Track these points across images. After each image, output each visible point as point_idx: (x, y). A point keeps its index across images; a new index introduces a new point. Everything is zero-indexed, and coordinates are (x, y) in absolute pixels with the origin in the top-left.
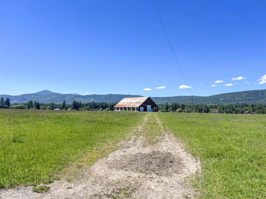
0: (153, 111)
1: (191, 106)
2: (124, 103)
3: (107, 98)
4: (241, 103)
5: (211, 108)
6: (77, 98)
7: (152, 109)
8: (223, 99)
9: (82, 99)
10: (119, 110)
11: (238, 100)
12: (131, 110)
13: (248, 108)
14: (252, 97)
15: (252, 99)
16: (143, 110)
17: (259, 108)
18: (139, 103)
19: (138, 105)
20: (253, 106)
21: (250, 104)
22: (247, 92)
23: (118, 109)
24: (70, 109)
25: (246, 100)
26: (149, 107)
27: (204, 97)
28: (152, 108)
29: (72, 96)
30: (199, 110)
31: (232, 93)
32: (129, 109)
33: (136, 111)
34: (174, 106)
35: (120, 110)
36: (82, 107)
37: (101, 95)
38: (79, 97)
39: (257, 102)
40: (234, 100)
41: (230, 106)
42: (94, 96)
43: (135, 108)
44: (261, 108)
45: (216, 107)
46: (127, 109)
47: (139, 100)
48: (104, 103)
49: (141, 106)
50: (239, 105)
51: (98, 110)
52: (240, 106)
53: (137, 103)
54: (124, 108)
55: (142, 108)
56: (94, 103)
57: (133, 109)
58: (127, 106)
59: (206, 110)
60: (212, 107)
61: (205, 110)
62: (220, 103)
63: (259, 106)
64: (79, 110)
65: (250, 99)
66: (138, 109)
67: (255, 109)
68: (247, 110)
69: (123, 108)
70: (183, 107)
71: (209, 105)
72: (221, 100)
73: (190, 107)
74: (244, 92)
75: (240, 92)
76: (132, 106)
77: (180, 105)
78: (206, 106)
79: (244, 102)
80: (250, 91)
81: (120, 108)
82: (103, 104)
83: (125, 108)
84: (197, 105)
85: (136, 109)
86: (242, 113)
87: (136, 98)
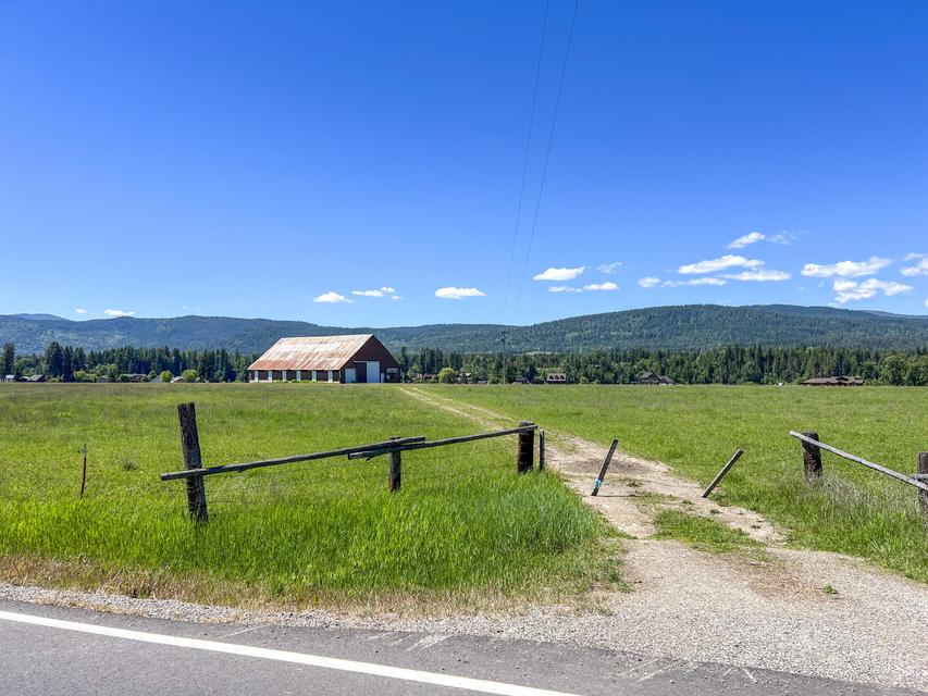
0: (386, 381)
1: (482, 358)
2: (287, 354)
3: (174, 332)
4: (628, 346)
5: (541, 363)
6: (49, 332)
7: (383, 375)
8: (577, 334)
9: (72, 336)
10: (266, 378)
11: (618, 337)
12: (314, 380)
13: (647, 362)
14: (657, 329)
15: (659, 333)
16: (354, 379)
17: (678, 363)
18: (341, 356)
19: (336, 364)
20: (661, 356)
21: (653, 351)
22: (644, 312)
23: (263, 374)
24: (36, 377)
25: (641, 336)
26: (373, 367)
27: (519, 329)
28: (383, 370)
29: (30, 325)
30: (508, 370)
31: (601, 316)
32: (306, 375)
33: (330, 381)
34: (428, 359)
35: (270, 379)
36: (84, 368)
37: (152, 320)
38: (60, 328)
39: (671, 342)
40: (608, 338)
41: (598, 357)
42: (122, 323)
43: (327, 372)
44: (683, 362)
45: (555, 361)
46: (299, 374)
47: (338, 345)
48: (171, 350)
49: (349, 365)
50: (622, 354)
51: (154, 377)
52: (625, 356)
53: (332, 355)
54: (289, 371)
55: (351, 373)
56: (130, 351)
57: (322, 375)
58: (297, 367)
59: (528, 370)
60: (544, 360)
61: (523, 371)
62: (568, 348)
63: (678, 357)
64: (73, 380)
65: (651, 336)
66: (339, 375)
67: (666, 365)
68: (644, 367)
69: (284, 374)
70: (457, 361)
71: (535, 355)
72: (569, 336)
73: (478, 361)
74: (636, 313)
75: (623, 313)
76: (315, 364)
77: (446, 355)
78: (526, 359)
79: (636, 344)
80: (654, 309)
81: (270, 373)
82: (167, 353)
83: (291, 374)
84: (501, 355)
85: (330, 375)
86: (632, 379)
87: (326, 338)
